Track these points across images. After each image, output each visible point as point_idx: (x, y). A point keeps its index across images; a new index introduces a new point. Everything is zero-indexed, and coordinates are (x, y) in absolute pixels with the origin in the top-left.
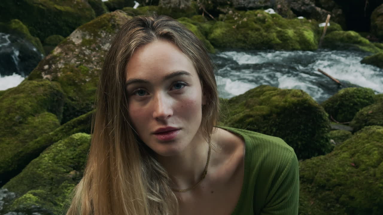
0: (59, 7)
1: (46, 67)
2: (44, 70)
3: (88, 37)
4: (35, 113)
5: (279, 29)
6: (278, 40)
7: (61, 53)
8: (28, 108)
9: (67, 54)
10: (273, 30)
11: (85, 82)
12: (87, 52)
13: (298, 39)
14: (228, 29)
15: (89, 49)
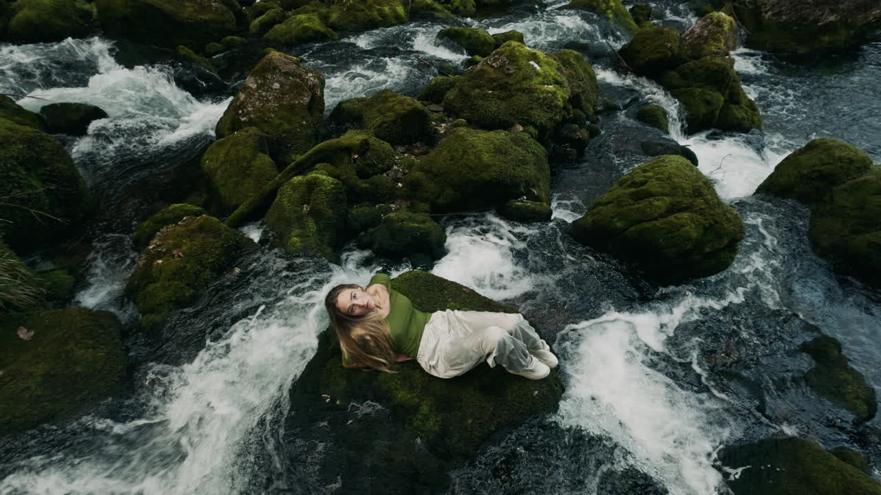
0: (203, 17)
1: (240, 112)
2: (240, 115)
3: (259, 82)
4: (254, 157)
5: (378, 7)
6: (380, 18)
7: (246, 98)
8: (248, 155)
9: (250, 99)
10: (374, 9)
11: (271, 118)
12: (264, 94)
13: (393, 14)
14: (341, 12)
15: (264, 91)
